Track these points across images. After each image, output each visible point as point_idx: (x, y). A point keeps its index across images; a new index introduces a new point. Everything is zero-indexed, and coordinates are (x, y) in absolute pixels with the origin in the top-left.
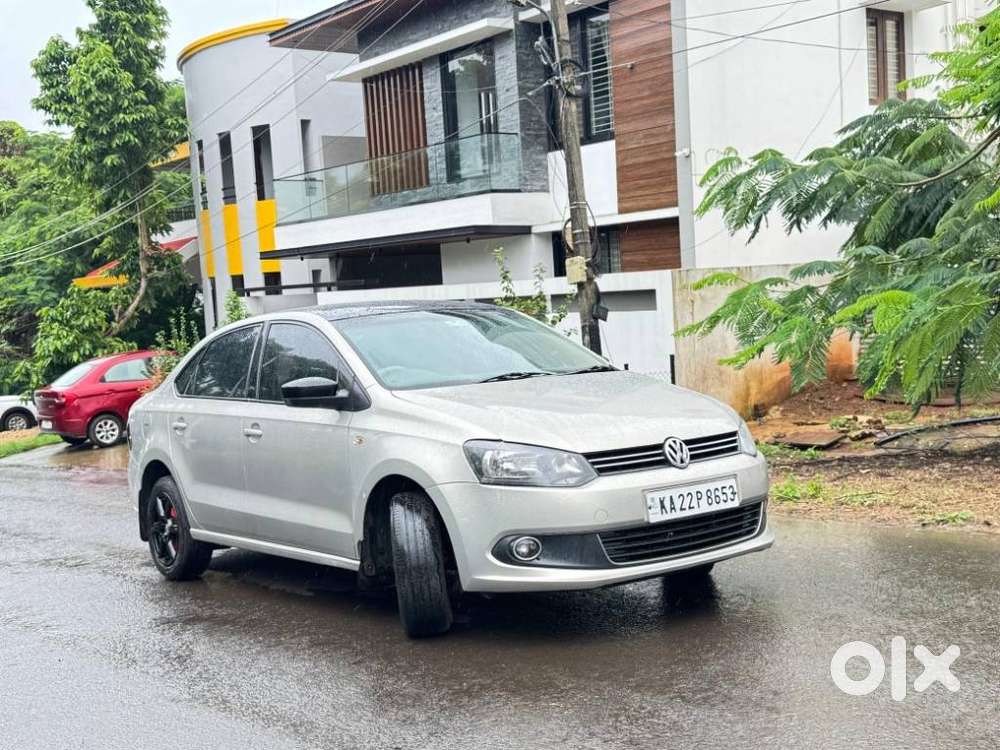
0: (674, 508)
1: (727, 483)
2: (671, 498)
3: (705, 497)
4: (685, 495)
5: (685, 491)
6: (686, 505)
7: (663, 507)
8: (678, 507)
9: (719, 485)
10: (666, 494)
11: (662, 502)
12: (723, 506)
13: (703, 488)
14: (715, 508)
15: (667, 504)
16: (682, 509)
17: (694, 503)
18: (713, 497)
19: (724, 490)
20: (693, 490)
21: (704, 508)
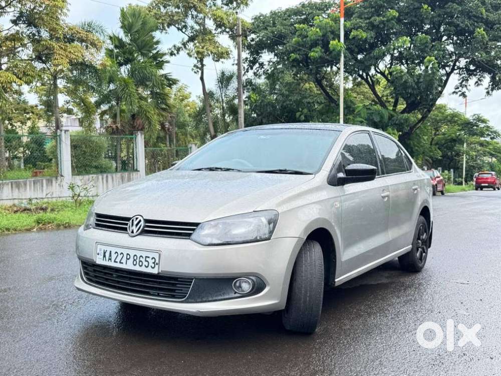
0: (111, 259)
1: (151, 255)
2: (111, 252)
3: (132, 259)
4: (119, 253)
5: (120, 251)
6: (118, 260)
7: (104, 256)
8: (113, 260)
9: (144, 254)
10: (109, 249)
11: (105, 253)
12: (143, 269)
13: (132, 253)
14: (137, 268)
15: (107, 255)
16: (115, 262)
17: (124, 260)
18: (138, 261)
19: (147, 259)
20: (125, 252)
21: (129, 266)
